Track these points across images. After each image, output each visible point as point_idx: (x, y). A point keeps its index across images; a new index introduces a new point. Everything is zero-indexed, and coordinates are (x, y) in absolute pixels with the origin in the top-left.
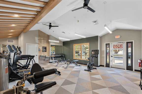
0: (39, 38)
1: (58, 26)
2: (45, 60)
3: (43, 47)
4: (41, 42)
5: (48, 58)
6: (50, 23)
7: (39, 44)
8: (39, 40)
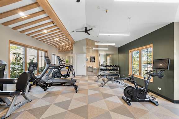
0: (87, 47)
1: (92, 29)
2: (93, 72)
3: (91, 57)
4: (89, 51)
5: (96, 70)
6: (86, 28)
7: (86, 54)
8: (86, 49)
